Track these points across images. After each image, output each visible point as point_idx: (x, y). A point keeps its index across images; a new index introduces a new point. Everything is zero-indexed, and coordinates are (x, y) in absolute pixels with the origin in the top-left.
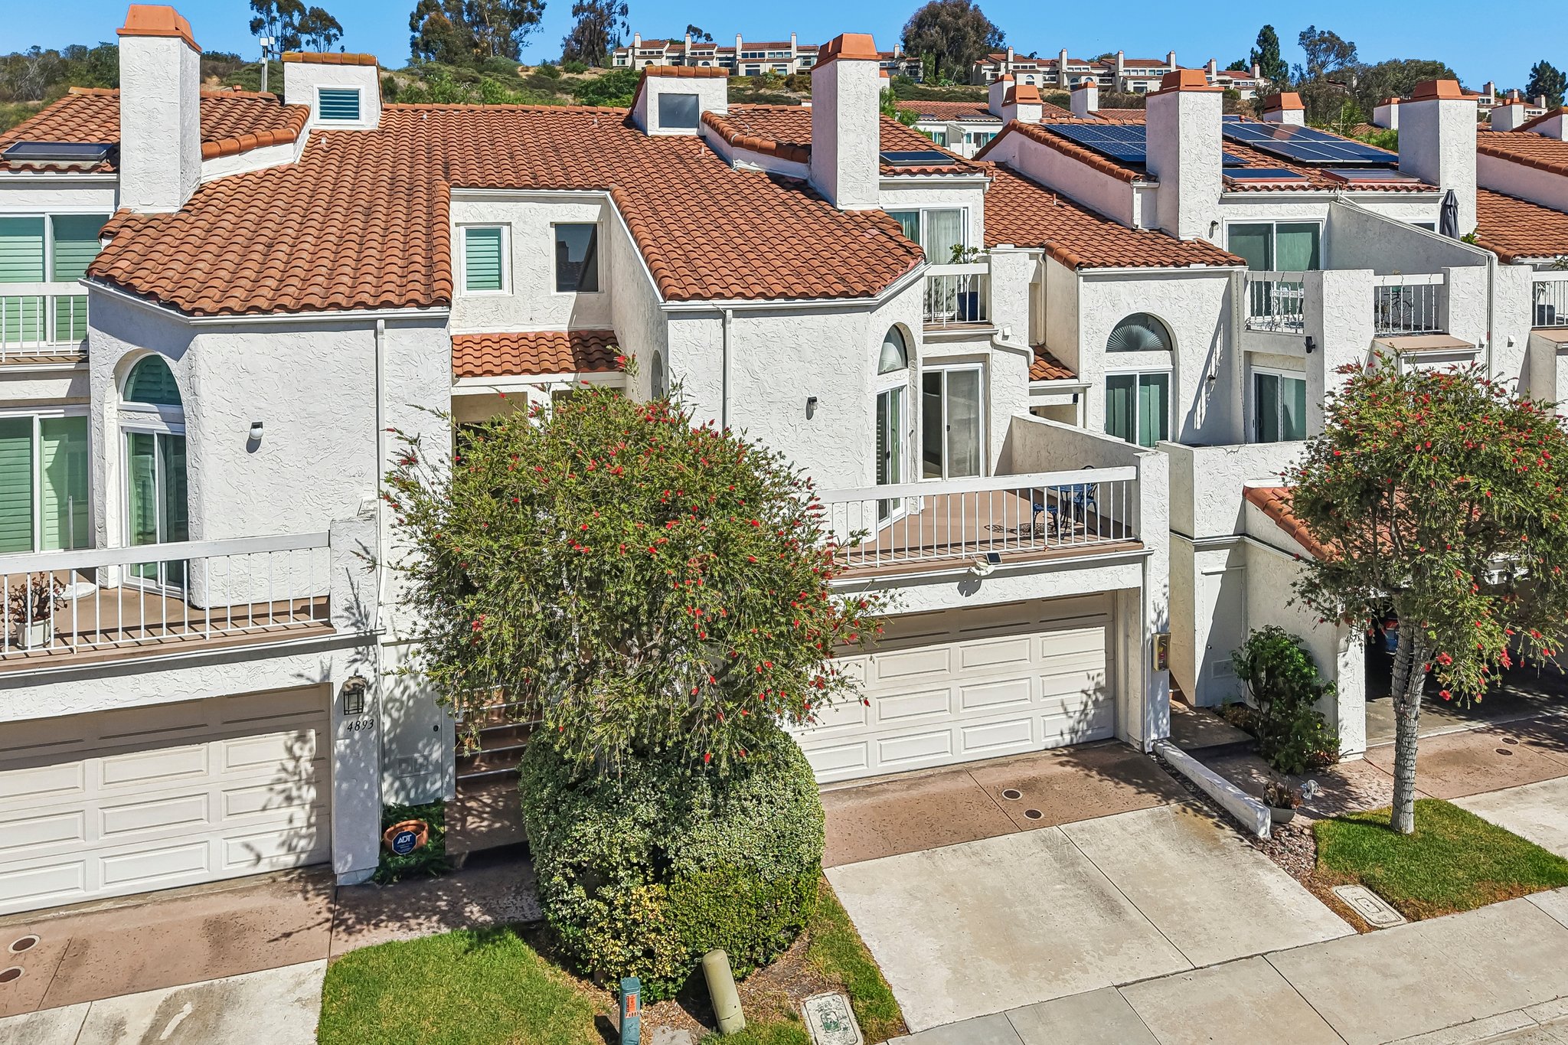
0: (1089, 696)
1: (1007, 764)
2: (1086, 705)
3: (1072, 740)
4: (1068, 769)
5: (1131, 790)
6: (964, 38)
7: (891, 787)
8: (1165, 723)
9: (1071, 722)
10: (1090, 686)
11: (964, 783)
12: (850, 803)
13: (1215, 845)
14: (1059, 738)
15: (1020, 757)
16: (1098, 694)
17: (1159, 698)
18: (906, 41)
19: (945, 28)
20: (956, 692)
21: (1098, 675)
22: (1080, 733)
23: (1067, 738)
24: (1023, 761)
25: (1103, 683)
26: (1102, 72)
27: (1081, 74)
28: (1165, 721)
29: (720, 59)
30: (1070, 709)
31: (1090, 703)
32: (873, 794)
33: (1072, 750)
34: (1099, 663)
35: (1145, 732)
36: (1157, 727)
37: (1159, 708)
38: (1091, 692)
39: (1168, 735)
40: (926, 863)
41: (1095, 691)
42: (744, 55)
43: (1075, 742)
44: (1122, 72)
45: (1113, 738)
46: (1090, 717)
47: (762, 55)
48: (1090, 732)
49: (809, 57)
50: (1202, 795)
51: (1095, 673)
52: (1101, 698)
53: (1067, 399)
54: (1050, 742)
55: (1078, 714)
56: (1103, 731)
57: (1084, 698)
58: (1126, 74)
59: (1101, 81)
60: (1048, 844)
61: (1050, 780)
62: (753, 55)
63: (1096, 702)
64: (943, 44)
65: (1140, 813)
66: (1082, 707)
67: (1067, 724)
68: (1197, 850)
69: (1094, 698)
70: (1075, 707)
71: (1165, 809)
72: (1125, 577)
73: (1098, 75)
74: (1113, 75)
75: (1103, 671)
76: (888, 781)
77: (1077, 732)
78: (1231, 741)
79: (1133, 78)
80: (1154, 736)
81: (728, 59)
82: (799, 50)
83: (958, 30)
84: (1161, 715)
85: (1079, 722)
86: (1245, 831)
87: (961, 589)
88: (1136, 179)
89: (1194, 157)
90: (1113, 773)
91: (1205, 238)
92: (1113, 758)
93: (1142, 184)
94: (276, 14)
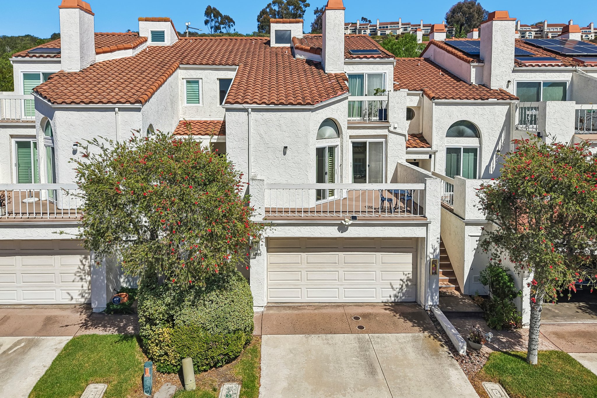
0: (404, 282)
1: (361, 306)
2: (402, 286)
3: (395, 300)
4: (388, 312)
5: (411, 324)
6: (473, 17)
7: (308, 308)
8: (436, 298)
9: (395, 292)
10: (405, 278)
11: (340, 310)
12: (288, 312)
13: (435, 353)
14: (389, 298)
15: (369, 304)
16: (408, 282)
17: (434, 287)
18: (447, 19)
19: (464, 13)
20: (341, 273)
21: (409, 274)
22: (399, 298)
23: (393, 299)
24: (369, 306)
25: (411, 277)
26: (537, 30)
27: (526, 31)
28: (436, 297)
29: (371, 29)
30: (394, 287)
31: (404, 285)
32: (299, 309)
33: (393, 304)
34: (409, 269)
35: (426, 300)
36: (432, 300)
37: (433, 291)
38: (405, 281)
39: (438, 304)
40: (305, 339)
41: (407, 281)
42: (380, 28)
43: (396, 301)
44: (546, 29)
45: (415, 302)
46: (404, 291)
47: (387, 27)
48: (404, 298)
49: (406, 27)
50: (443, 332)
51: (407, 272)
52: (410, 284)
53: (427, 157)
54: (385, 300)
55: (398, 289)
56: (410, 298)
57: (401, 283)
58: (548, 30)
59: (536, 34)
60: (359, 340)
61: (376, 315)
62: (384, 27)
63: (407, 285)
64: (463, 20)
65: (408, 334)
66: (400, 287)
67: (393, 293)
68: (426, 354)
69: (406, 283)
70: (397, 286)
71: (421, 334)
72: (418, 232)
73: (535, 31)
74: (542, 31)
75: (411, 272)
76: (309, 305)
77: (397, 297)
78: (472, 311)
79: (551, 32)
80: (430, 303)
81: (373, 29)
82: (402, 25)
83: (470, 14)
84: (434, 294)
85: (399, 293)
86: (454, 350)
87: (339, 230)
88: (472, 62)
89: (500, 51)
90: (406, 316)
91: (504, 88)
92: (410, 310)
93: (475, 64)
94: (213, 18)
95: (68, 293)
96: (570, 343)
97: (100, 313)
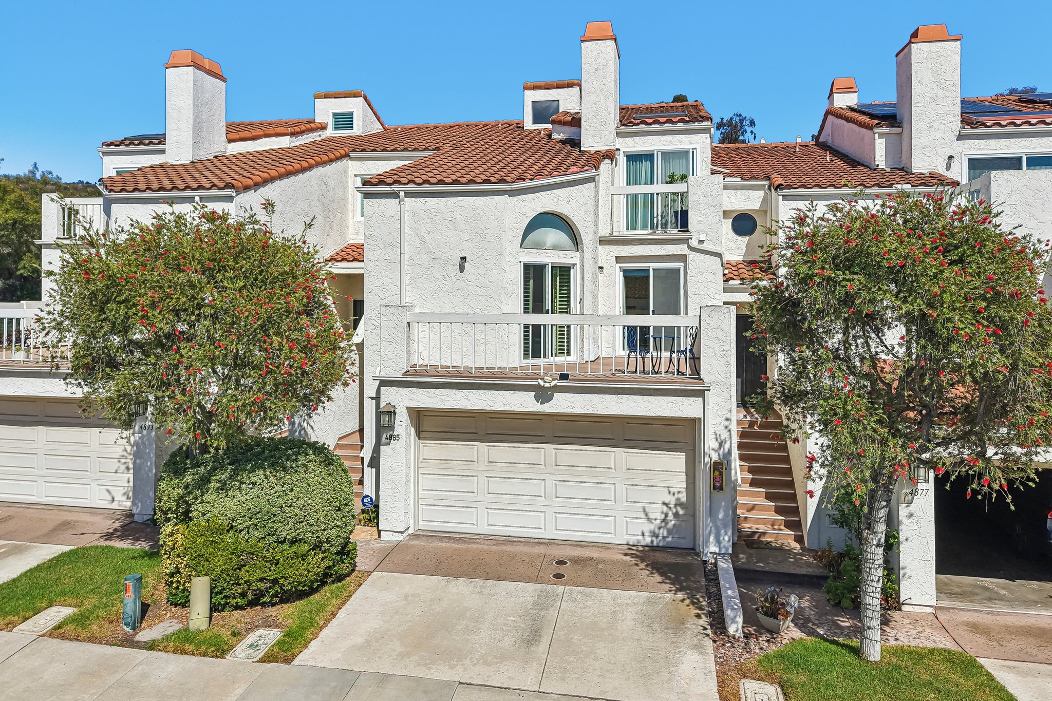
2: (666, 515)
3: (652, 542)
7: (485, 542)
8: (727, 539)
9: (652, 527)
10: (672, 501)
11: (541, 550)
13: (676, 625)
14: (641, 538)
17: (721, 516)
21: (679, 492)
22: (660, 538)
23: (648, 540)
24: (598, 547)
25: (684, 499)
30: (652, 516)
31: (670, 514)
34: (680, 483)
35: (706, 543)
36: (718, 542)
37: (719, 523)
38: (672, 506)
39: (730, 551)
40: (443, 583)
41: (676, 505)
43: (655, 544)
46: (671, 525)
48: (670, 539)
50: (716, 597)
51: (676, 490)
52: (681, 512)
54: (632, 540)
55: (658, 522)
56: (683, 541)
57: (665, 509)
60: (541, 594)
63: (676, 515)
65: (641, 594)
66: (663, 516)
67: (648, 527)
68: (656, 626)
69: (674, 510)
70: (657, 514)
71: (669, 596)
72: (686, 408)
75: (684, 490)
77: (657, 537)
80: (714, 548)
84: (722, 531)
85: (660, 528)
86: (718, 624)
87: (537, 398)
88: (877, 126)
89: (928, 99)
90: (657, 567)
91: (941, 170)
92: (671, 559)
93: (885, 130)
95: (108, 491)
96: (995, 643)
97: (142, 523)
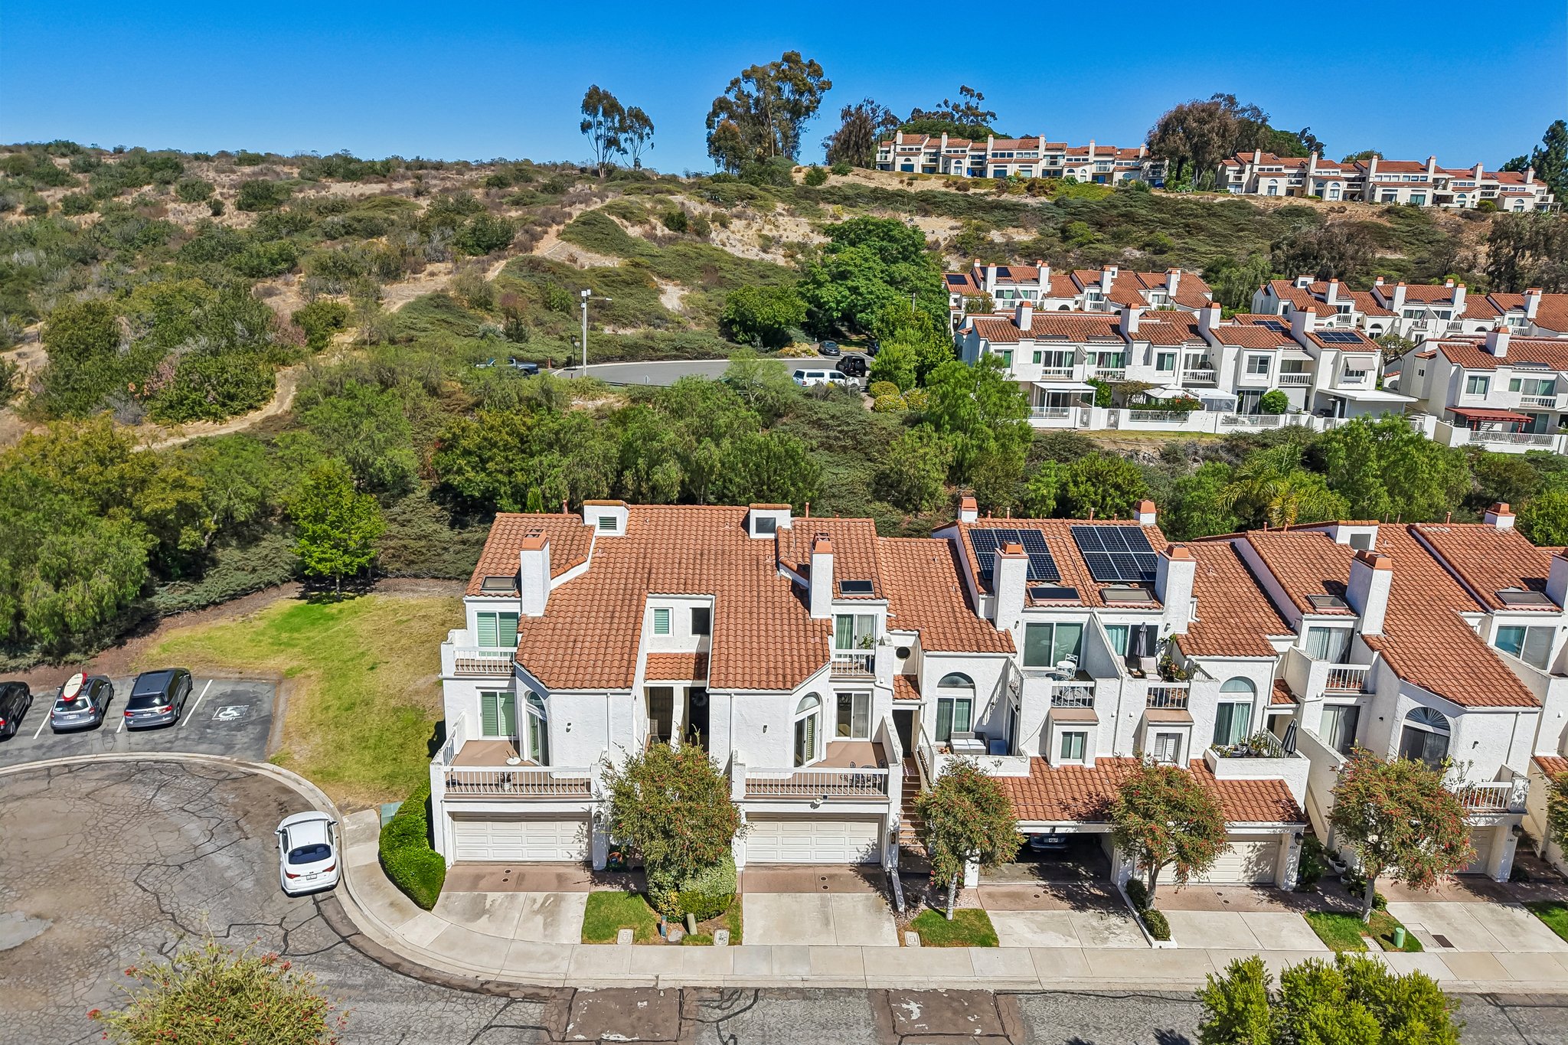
0: (870, 846)
1: (830, 866)
3: (860, 861)
4: (851, 872)
5: (867, 884)
6: (1208, 143)
10: (871, 843)
11: (810, 871)
12: (765, 871)
13: (880, 910)
14: (855, 860)
15: (837, 864)
16: (874, 846)
17: (894, 853)
18: (1150, 144)
19: (1189, 135)
20: (814, 838)
25: (876, 843)
27: (1326, 180)
28: (895, 861)
30: (861, 850)
32: (775, 869)
33: (858, 865)
35: (887, 864)
36: (892, 863)
37: (893, 856)
39: (897, 867)
40: (777, 897)
42: (995, 155)
44: (1373, 176)
45: (877, 863)
46: (870, 853)
47: (1010, 155)
48: (869, 860)
49: (1055, 157)
50: (891, 891)
51: (873, 838)
53: (916, 708)
54: (850, 861)
55: (864, 852)
56: (873, 860)
58: (1377, 180)
59: (1349, 186)
60: (822, 899)
61: (841, 876)
62: (1003, 155)
64: (1185, 150)
65: (864, 893)
66: (866, 849)
67: (859, 855)
68: (870, 912)
71: (873, 894)
72: (880, 809)
73: (1347, 179)
74: (1364, 179)
75: (876, 838)
76: (783, 865)
77: (863, 859)
79: (1383, 185)
80: (890, 867)
81: (980, 157)
82: (1047, 149)
83: (1203, 135)
85: (864, 855)
86: (894, 906)
87: (812, 806)
90: (867, 877)
92: (871, 871)
94: (602, 119)
96: (993, 902)
97: (601, 871)
